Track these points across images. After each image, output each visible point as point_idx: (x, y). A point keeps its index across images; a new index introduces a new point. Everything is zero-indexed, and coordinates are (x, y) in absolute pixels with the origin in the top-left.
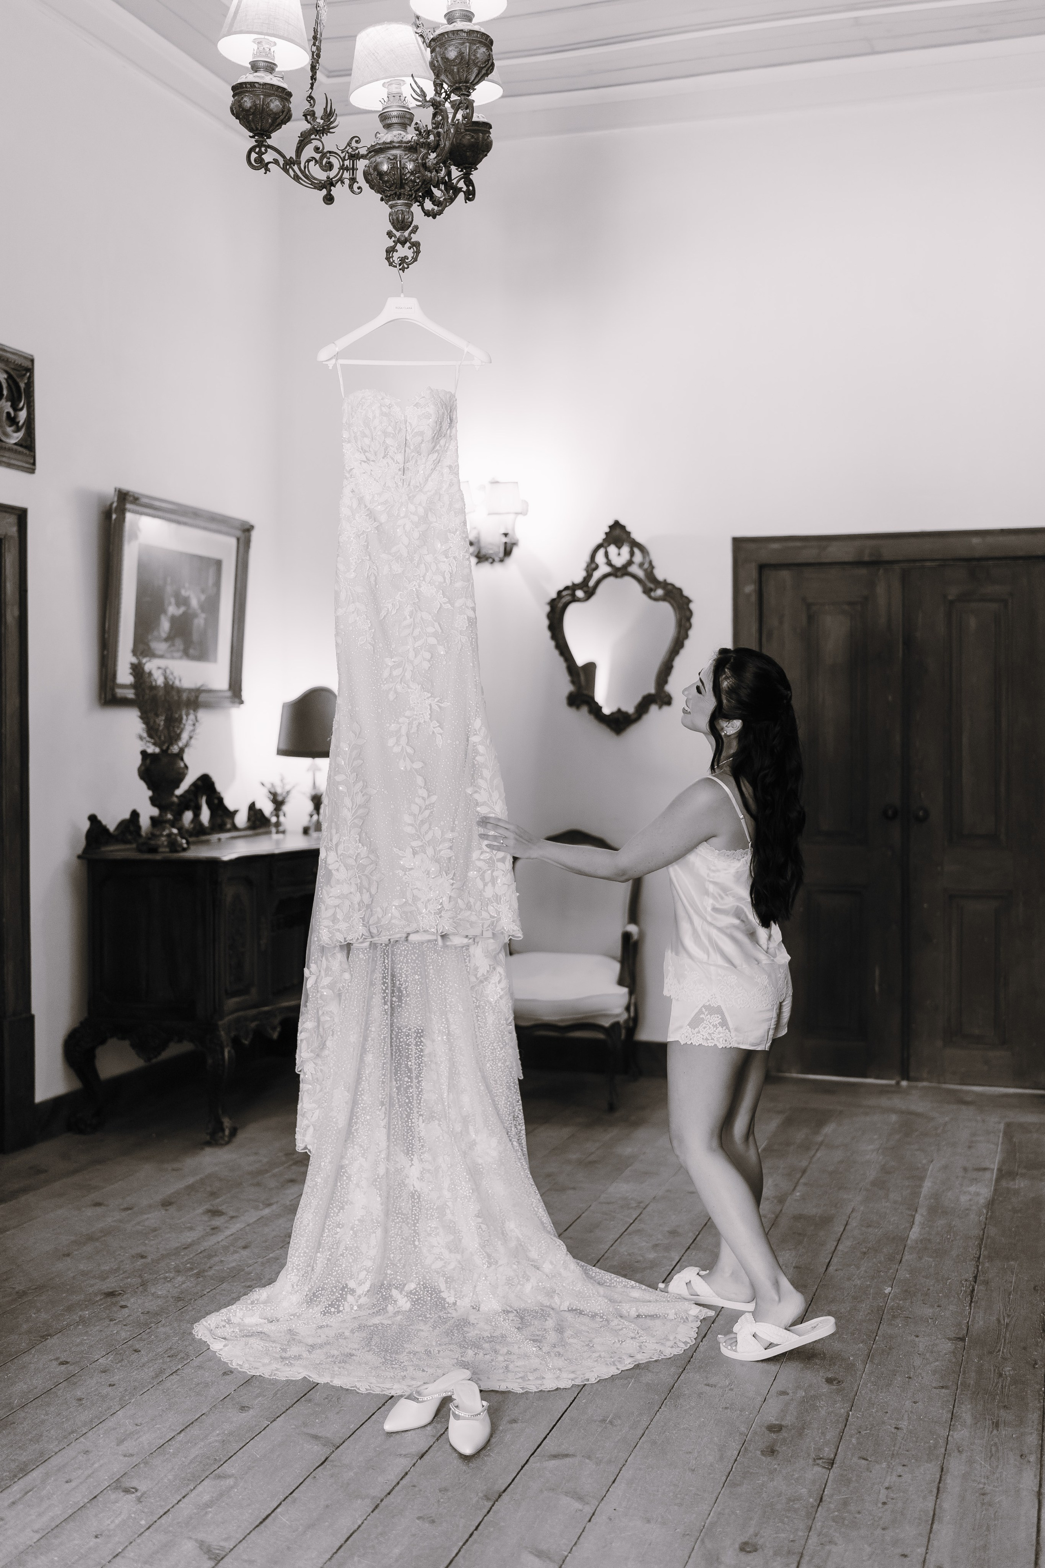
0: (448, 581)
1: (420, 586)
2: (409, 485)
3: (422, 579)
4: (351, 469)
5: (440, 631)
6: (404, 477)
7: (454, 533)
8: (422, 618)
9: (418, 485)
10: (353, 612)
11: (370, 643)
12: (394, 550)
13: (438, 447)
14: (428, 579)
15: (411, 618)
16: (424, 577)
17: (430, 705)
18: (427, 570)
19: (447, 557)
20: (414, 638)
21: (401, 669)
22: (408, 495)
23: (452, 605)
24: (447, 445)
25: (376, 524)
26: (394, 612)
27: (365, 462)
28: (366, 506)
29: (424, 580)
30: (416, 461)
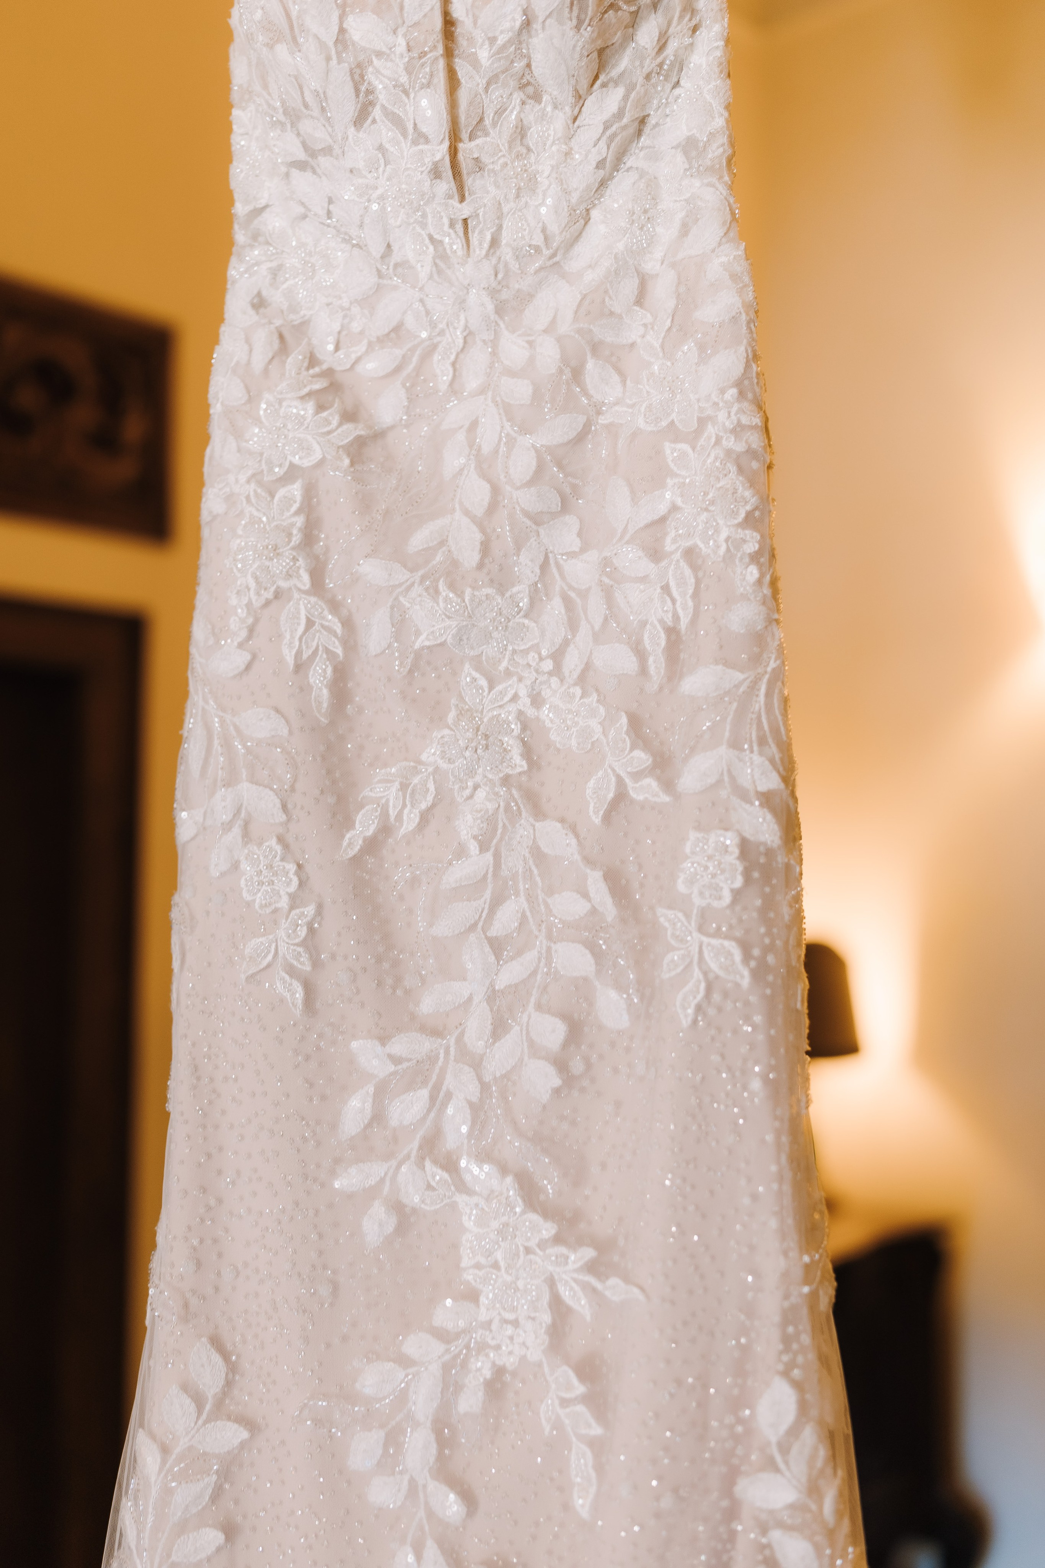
0: (656, 664)
1: (537, 700)
2: (495, 243)
3: (548, 665)
4: (258, 211)
5: (609, 909)
6: (465, 210)
7: (693, 438)
8: (537, 854)
9: (538, 240)
10: (227, 827)
11: (291, 971)
12: (419, 540)
13: (624, 62)
14: (572, 662)
15: (483, 847)
16: (557, 656)
17: (551, 1282)
18: (573, 625)
19: (656, 554)
20: (497, 946)
21: (424, 1094)
22: (493, 293)
23: (668, 785)
24: (673, 46)
25: (350, 432)
26: (410, 821)
27: (301, 166)
28: (313, 361)
29: (557, 670)
30: (521, 131)
